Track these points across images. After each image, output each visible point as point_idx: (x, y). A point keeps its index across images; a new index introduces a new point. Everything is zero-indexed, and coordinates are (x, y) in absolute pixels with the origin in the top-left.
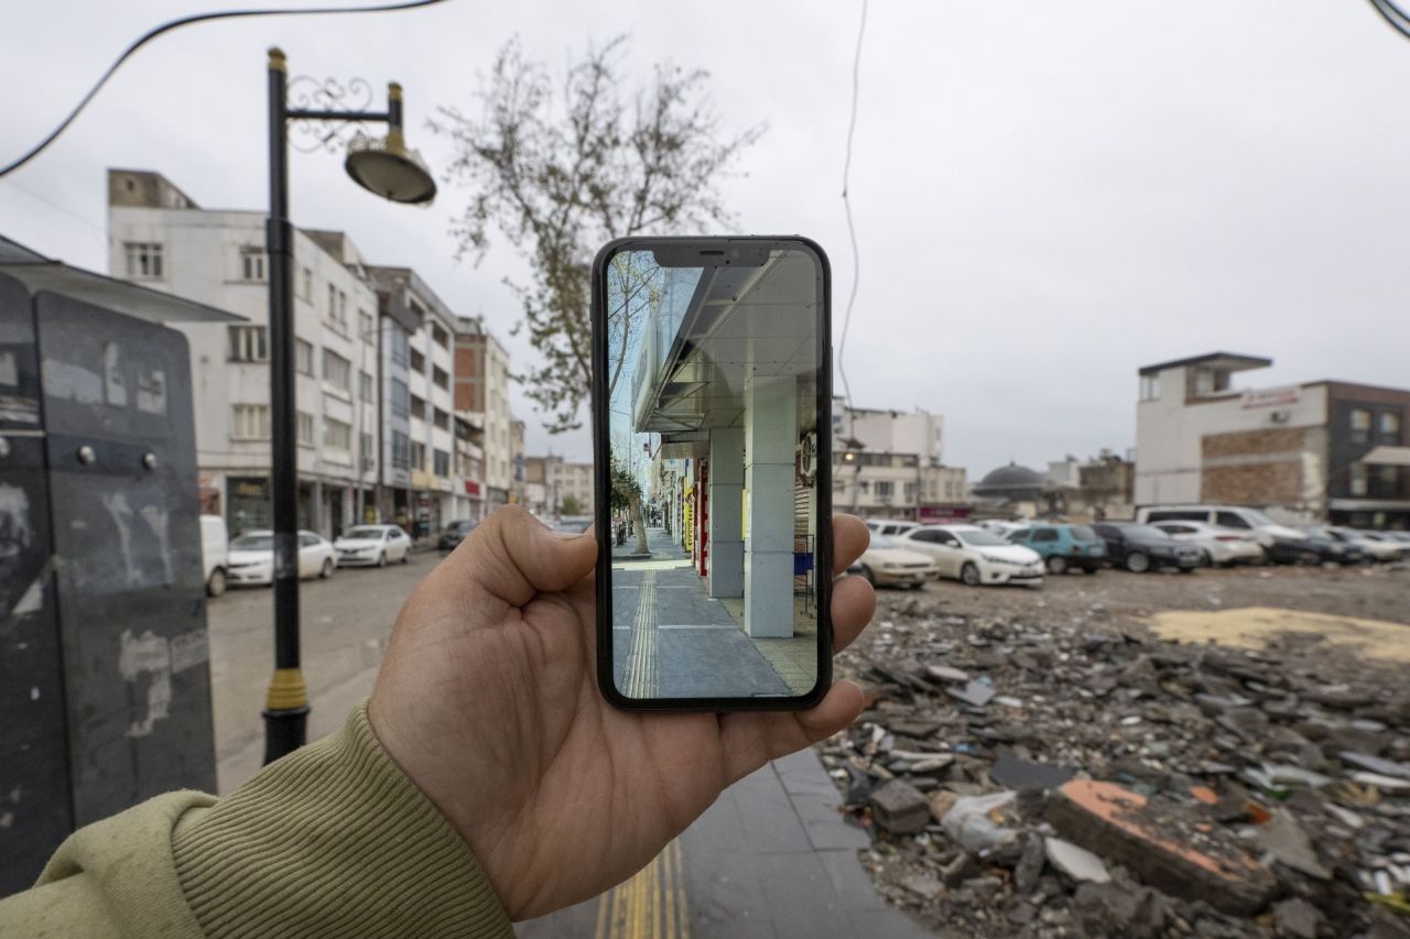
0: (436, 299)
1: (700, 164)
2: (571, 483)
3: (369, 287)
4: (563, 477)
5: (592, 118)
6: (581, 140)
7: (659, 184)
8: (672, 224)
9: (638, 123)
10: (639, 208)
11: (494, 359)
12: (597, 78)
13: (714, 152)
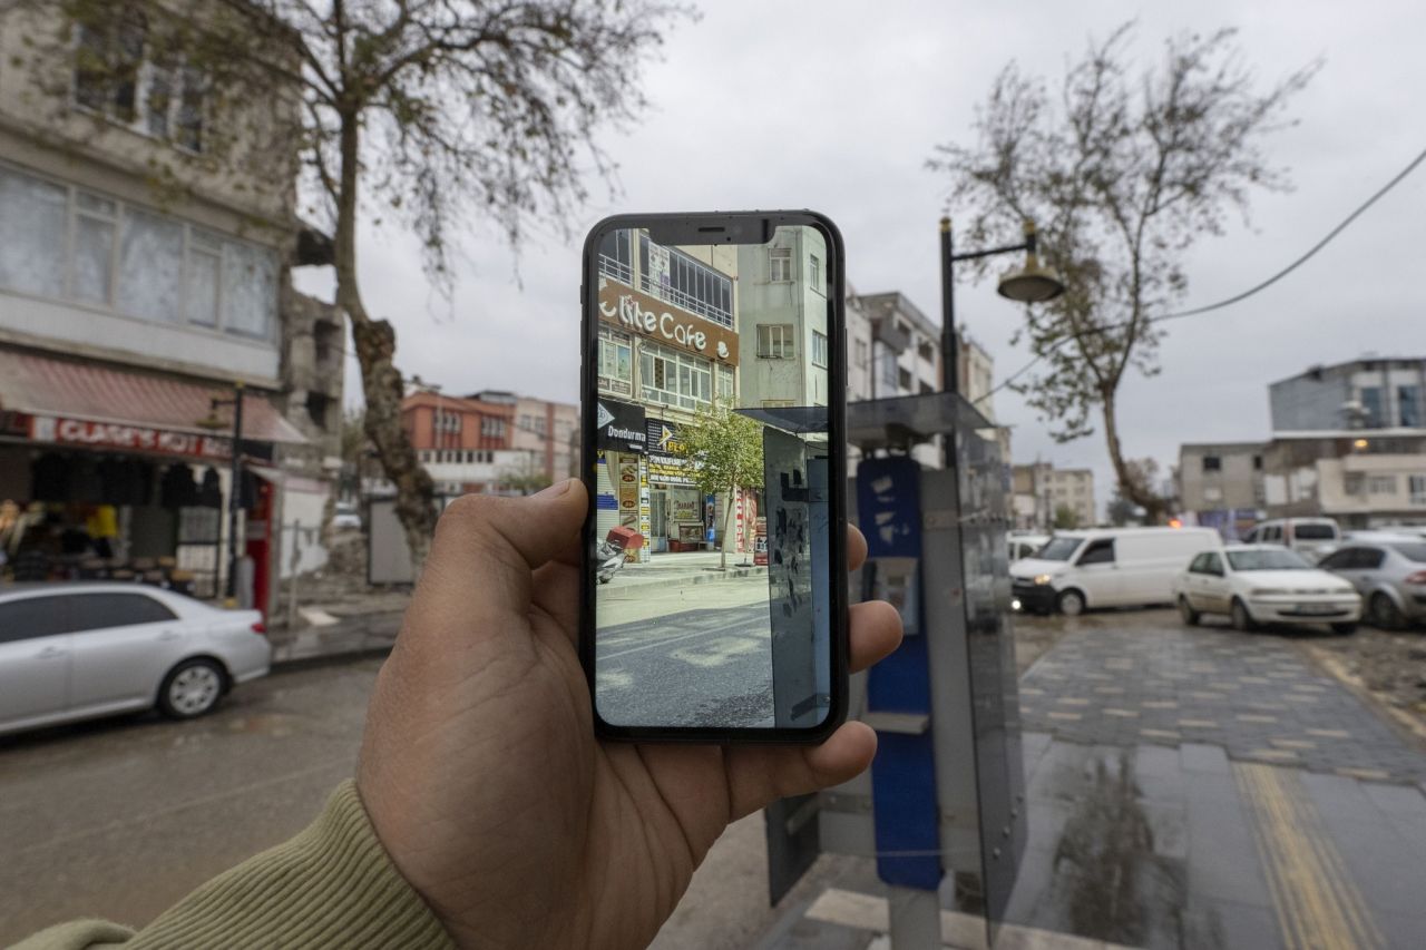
0: (922, 316)
1: (1230, 128)
2: (1062, 492)
3: (863, 317)
4: (1054, 485)
5: (1095, 113)
6: (1084, 139)
7: (1178, 162)
8: (1197, 201)
9: (1149, 104)
10: (1154, 192)
11: (977, 366)
12: (1099, 73)
13: (1248, 108)
